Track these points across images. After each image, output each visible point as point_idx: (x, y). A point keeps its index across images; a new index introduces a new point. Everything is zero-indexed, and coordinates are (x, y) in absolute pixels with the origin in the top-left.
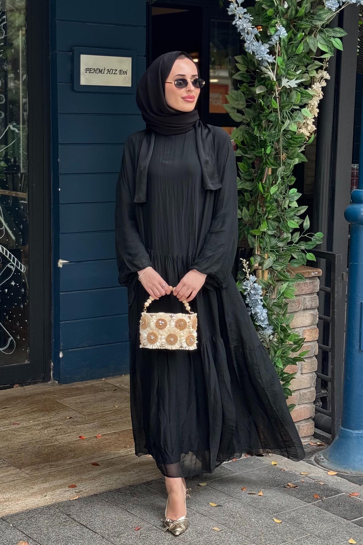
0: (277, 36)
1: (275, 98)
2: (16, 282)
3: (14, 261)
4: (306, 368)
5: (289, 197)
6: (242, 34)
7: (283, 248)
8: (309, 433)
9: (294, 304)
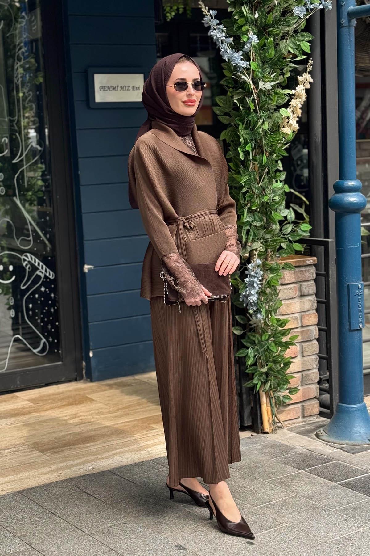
0: (249, 43)
2: (46, 288)
3: (42, 268)
4: (307, 350)
6: (217, 43)
8: (315, 412)
9: (290, 291)
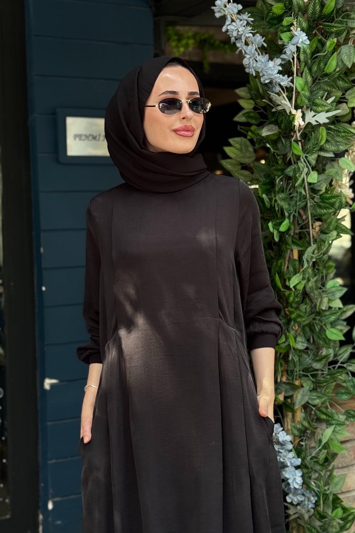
0: (294, 45)
1: (297, 141)
5: (327, 293)
6: (238, 45)
7: (323, 371)
